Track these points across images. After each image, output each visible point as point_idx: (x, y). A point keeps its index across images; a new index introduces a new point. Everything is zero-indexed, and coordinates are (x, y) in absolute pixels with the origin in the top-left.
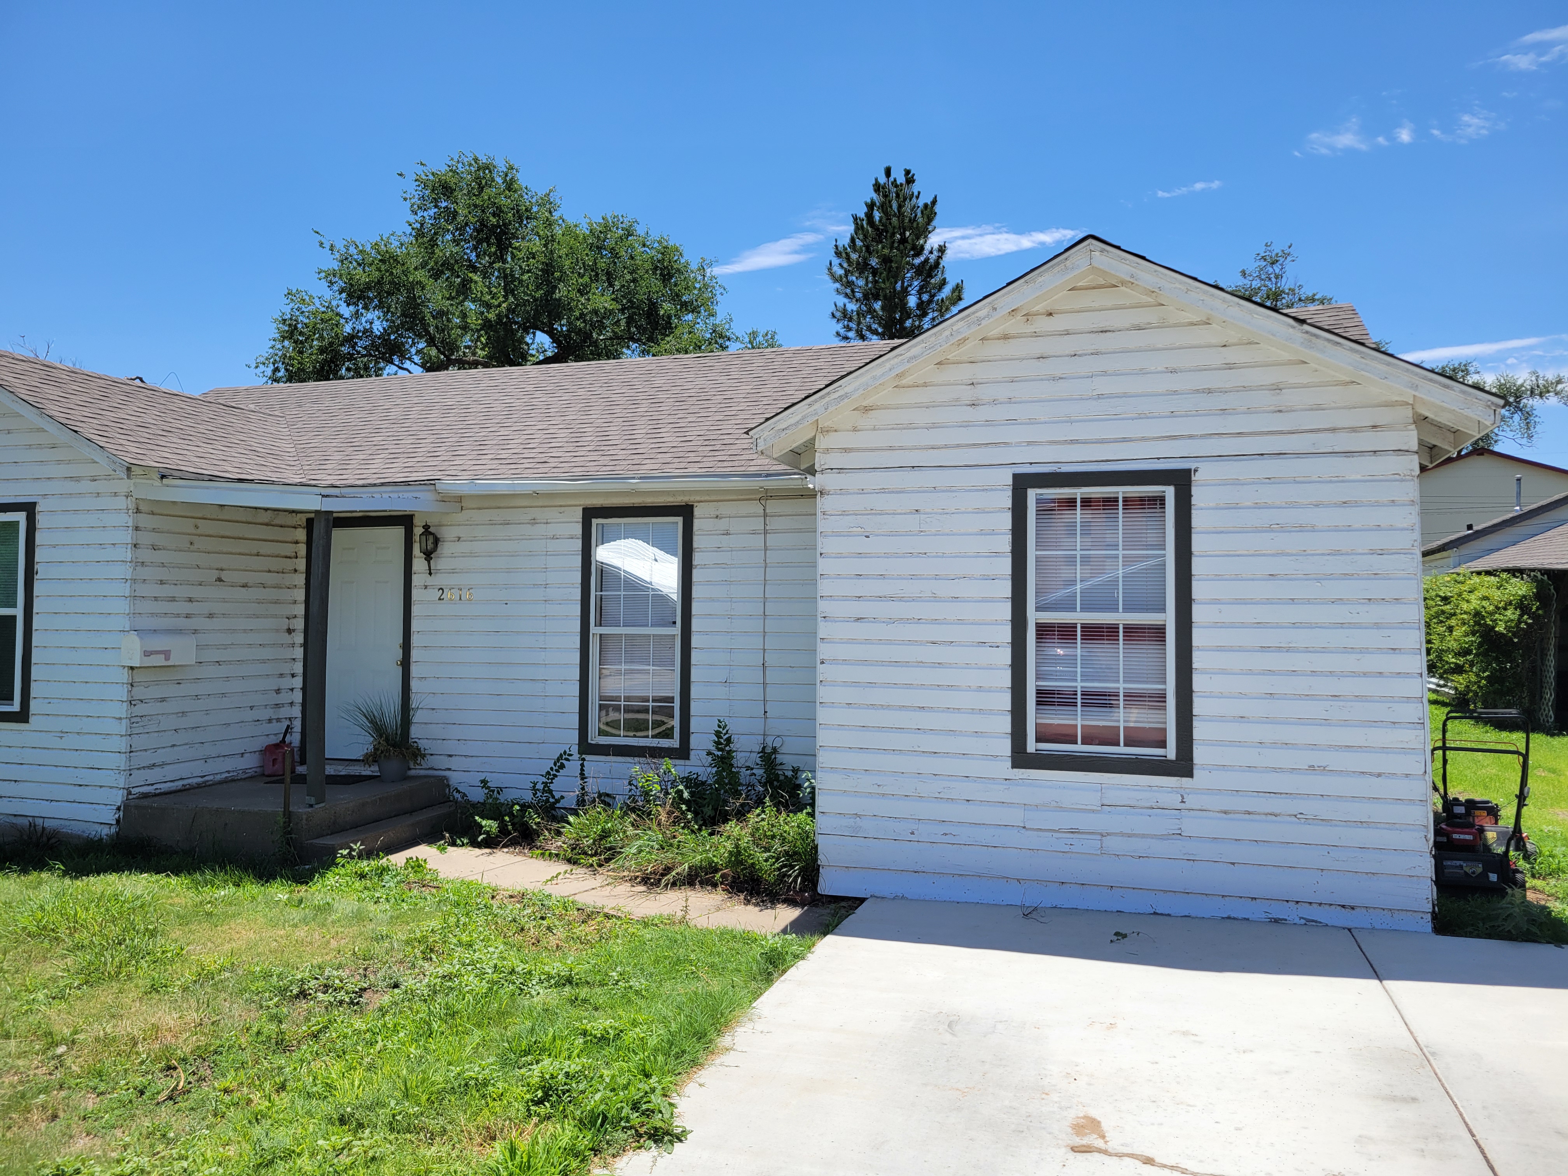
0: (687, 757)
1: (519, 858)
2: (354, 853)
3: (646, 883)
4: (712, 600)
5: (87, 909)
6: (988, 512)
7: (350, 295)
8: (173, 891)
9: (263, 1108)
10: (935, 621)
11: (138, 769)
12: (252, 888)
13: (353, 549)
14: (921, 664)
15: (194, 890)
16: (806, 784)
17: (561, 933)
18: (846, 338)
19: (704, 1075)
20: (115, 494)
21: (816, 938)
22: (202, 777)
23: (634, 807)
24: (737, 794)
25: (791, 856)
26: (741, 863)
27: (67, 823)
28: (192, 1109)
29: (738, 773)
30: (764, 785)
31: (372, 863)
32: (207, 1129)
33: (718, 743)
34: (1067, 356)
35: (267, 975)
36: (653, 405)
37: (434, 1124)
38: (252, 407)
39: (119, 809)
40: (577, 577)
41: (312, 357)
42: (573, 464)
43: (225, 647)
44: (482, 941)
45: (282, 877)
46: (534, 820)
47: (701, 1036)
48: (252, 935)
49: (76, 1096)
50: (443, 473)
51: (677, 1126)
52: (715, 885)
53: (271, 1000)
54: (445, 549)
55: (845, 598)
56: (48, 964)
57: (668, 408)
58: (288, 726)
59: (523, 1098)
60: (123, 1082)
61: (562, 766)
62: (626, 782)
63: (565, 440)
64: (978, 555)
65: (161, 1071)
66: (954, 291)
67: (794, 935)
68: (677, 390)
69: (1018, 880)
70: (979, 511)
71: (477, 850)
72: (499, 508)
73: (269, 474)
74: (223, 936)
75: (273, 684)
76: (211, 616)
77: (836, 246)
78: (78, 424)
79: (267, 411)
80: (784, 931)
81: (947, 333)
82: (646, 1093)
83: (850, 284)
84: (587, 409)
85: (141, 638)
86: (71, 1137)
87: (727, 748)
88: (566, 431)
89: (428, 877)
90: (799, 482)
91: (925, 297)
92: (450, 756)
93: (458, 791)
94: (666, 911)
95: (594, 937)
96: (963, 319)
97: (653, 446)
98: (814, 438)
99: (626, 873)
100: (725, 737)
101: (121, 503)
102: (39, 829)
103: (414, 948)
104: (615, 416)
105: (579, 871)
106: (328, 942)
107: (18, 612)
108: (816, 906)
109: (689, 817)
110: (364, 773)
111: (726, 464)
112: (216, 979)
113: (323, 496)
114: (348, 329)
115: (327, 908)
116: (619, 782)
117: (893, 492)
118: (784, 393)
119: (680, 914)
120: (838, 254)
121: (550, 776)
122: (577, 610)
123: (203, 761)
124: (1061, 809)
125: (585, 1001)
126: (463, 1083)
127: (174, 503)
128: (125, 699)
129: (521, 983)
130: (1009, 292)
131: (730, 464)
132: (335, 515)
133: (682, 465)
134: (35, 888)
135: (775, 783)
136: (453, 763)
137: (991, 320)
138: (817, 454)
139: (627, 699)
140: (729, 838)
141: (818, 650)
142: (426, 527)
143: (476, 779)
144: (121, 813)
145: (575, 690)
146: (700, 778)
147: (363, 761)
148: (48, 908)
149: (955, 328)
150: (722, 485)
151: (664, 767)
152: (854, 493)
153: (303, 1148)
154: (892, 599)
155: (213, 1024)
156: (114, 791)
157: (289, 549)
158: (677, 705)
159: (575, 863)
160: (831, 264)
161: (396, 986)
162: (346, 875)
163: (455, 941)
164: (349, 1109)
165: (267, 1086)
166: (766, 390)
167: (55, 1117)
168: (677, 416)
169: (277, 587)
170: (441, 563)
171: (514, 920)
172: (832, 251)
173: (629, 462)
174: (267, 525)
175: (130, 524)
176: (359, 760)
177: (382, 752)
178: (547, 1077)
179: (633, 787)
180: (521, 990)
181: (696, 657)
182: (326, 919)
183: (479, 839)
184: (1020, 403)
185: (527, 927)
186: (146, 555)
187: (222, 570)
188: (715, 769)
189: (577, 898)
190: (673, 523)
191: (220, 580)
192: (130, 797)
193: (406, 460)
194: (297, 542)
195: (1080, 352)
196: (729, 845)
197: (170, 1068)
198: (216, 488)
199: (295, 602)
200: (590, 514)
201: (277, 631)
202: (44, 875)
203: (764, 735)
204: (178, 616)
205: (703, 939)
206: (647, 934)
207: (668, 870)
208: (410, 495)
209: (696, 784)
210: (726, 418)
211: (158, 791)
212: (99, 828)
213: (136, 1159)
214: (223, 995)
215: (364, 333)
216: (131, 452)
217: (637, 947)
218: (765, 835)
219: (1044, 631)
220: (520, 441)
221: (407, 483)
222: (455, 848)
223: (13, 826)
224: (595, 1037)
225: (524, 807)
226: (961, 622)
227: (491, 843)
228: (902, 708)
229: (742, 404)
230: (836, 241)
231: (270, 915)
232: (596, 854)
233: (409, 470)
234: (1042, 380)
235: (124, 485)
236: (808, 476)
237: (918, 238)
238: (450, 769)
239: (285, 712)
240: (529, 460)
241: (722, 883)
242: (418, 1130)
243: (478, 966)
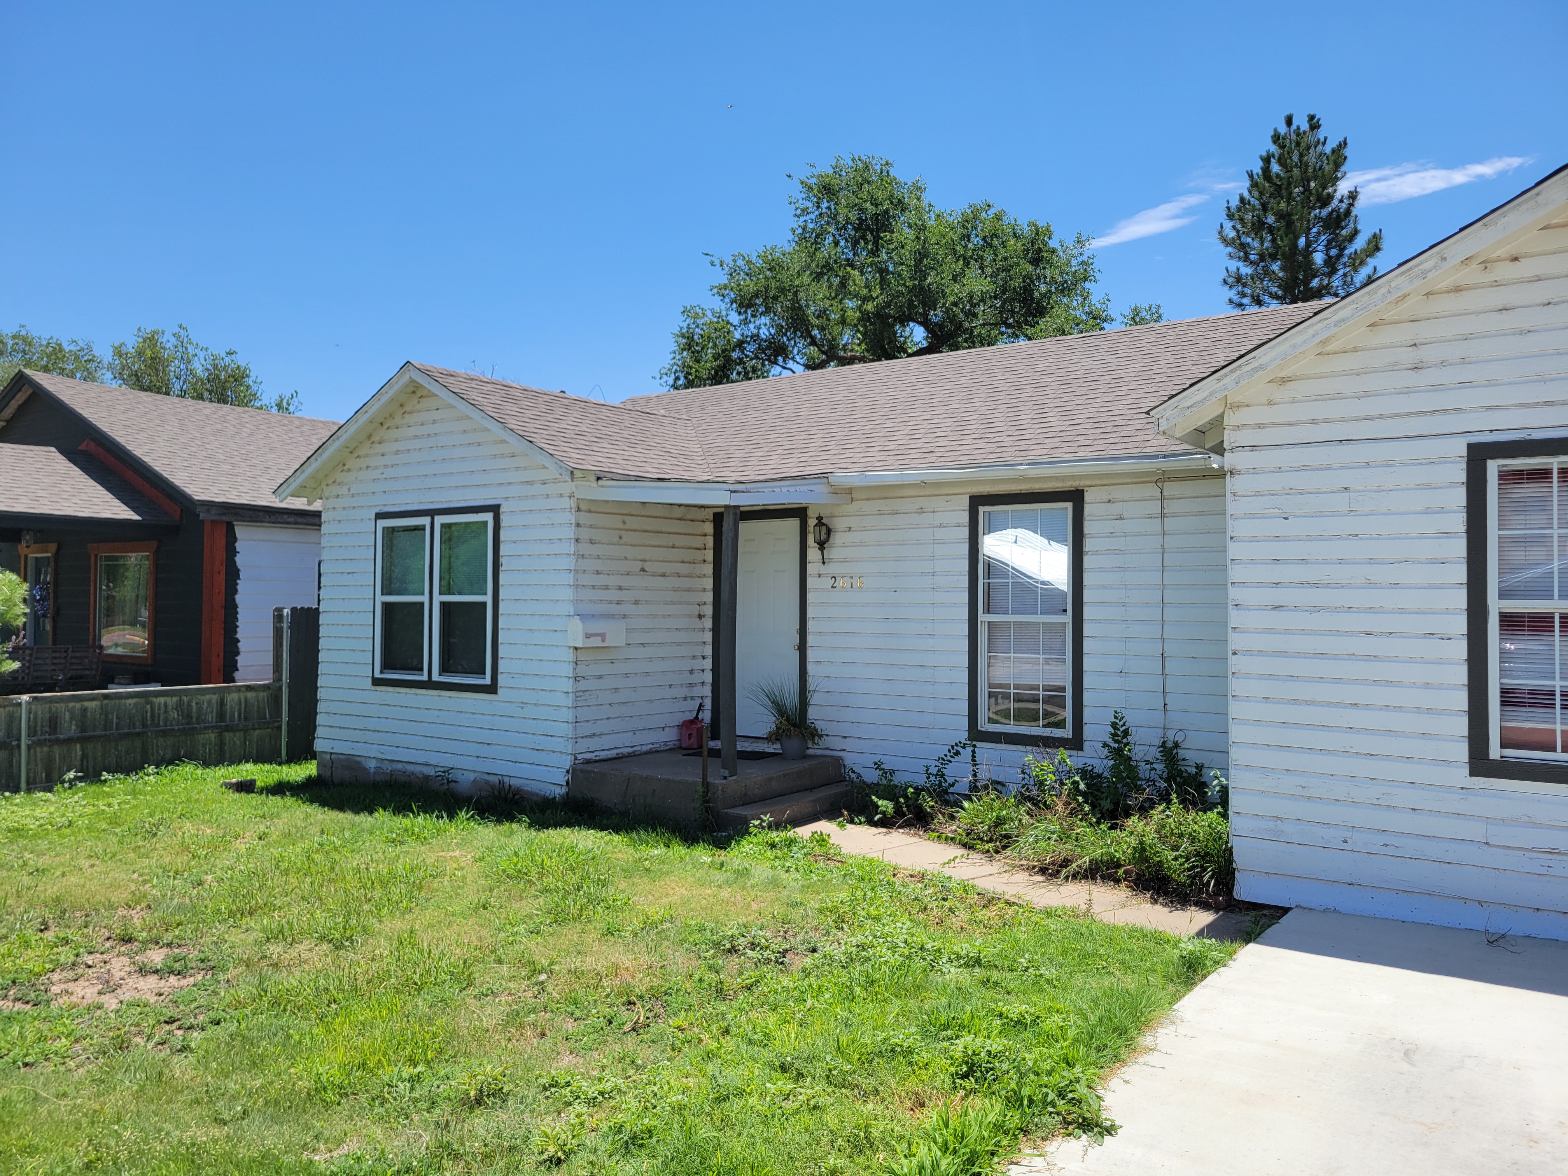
0: (1081, 749)
1: (915, 839)
2: (764, 824)
3: (1043, 874)
4: (1105, 587)
5: (551, 858)
6: (1435, 488)
7: (741, 305)
8: (615, 847)
9: (713, 1048)
10: (1370, 610)
11: (582, 737)
12: (679, 850)
13: (754, 540)
14: (1353, 657)
15: (632, 847)
16: (1215, 782)
17: (963, 915)
18: (1240, 305)
19: (1129, 1071)
20: (561, 495)
21: (1238, 945)
22: (632, 747)
23: (1029, 796)
24: (1139, 789)
25: (1203, 857)
26: (1146, 860)
27: (528, 782)
28: (653, 1041)
29: (1136, 767)
30: (1167, 780)
31: (781, 834)
32: (668, 1061)
33: (1114, 735)
34: (1539, 305)
35: (702, 930)
36: (1037, 390)
37: (868, 1083)
38: (662, 412)
39: (568, 772)
40: (965, 565)
41: (709, 362)
42: (959, 453)
43: (648, 630)
44: (890, 916)
45: (704, 841)
46: (928, 804)
47: (1121, 1032)
48: (683, 891)
49: (559, 1019)
50: (835, 466)
51: (1106, 1119)
52: (1117, 881)
53: (707, 951)
54: (837, 539)
55: (1260, 585)
56: (524, 902)
57: (1053, 392)
58: (701, 705)
59: (947, 1070)
60: (594, 1011)
61: (958, 753)
62: (1019, 771)
63: (949, 429)
64: (1423, 536)
65: (623, 1005)
66: (1369, 242)
67: (1213, 940)
68: (1062, 372)
69: (1479, 902)
70: (1423, 487)
71: (874, 828)
72: (887, 498)
73: (683, 473)
74: (661, 890)
75: (688, 665)
76: (636, 602)
77: (1228, 208)
78: (532, 435)
79: (676, 415)
80: (1200, 934)
81: (1384, 290)
82: (1071, 1082)
83: (1243, 246)
84: (970, 397)
85: (583, 622)
86: (558, 1054)
87: (1125, 741)
88: (950, 420)
89: (832, 851)
90: (1202, 462)
91: (1334, 252)
92: (845, 737)
93: (853, 772)
94: (1069, 903)
95: (996, 922)
96: (1403, 273)
97: (1040, 431)
98: (1222, 415)
99: (1024, 862)
100: (1122, 729)
101: (567, 503)
102: (507, 786)
103: (826, 916)
104: (999, 402)
105: (974, 855)
106: (749, 905)
107: (488, 599)
108: (1232, 911)
109: (1086, 809)
110: (767, 750)
111: (1119, 446)
112: (660, 928)
113: (732, 492)
114: (737, 335)
115: (743, 873)
116: (1012, 771)
117: (1317, 469)
118: (1179, 369)
119: (1084, 907)
120: (1230, 216)
121: (944, 761)
122: (965, 597)
123: (632, 733)
124: (1535, 825)
125: (996, 984)
126: (889, 1048)
127: (606, 501)
128: (571, 676)
129: (932, 960)
130: (1462, 239)
131: (1124, 446)
132: (742, 509)
133: (1072, 449)
134: (509, 837)
135: (1178, 779)
136: (847, 744)
137: (1439, 271)
138: (1226, 432)
139: (1017, 687)
140: (1132, 833)
141: (1230, 640)
142: (820, 518)
143: (870, 761)
144: (570, 776)
145: (965, 677)
146: (1096, 770)
147: (767, 738)
148: (521, 854)
149: (1393, 284)
150: (1115, 468)
151: (1059, 757)
152: (1270, 472)
153: (752, 1089)
154: (1316, 585)
155: (661, 968)
156: (564, 756)
157: (698, 542)
158: (1069, 694)
159: (970, 848)
160: (1222, 227)
161: (814, 950)
162: (758, 844)
163: (863, 913)
164: (789, 1059)
165: (714, 1028)
166: (1159, 367)
167: (543, 1035)
168: (1063, 400)
169: (689, 576)
170: (832, 553)
171: (917, 899)
172: (1223, 214)
173: (1015, 448)
174: (680, 519)
175: (573, 521)
176: (763, 738)
177: (784, 731)
178: (970, 1052)
179: (1026, 776)
180: (933, 967)
181: (1088, 646)
182: (745, 884)
183: (876, 818)
184: (1477, 362)
185: (930, 906)
186: (586, 548)
187: (645, 561)
188: (1112, 762)
189: (976, 882)
190: (1062, 509)
191: (643, 570)
192: (577, 762)
193: (800, 455)
194: (705, 535)
195: (1556, 300)
196: (1133, 841)
197: (630, 1003)
198: (641, 487)
199: (704, 590)
200: (976, 502)
201: (690, 616)
202: (515, 826)
203: (1164, 728)
204: (611, 602)
205: (1110, 934)
206: (1052, 924)
207: (1066, 863)
208: (806, 488)
209: (1091, 776)
210: (1119, 398)
211: (598, 758)
212: (553, 787)
213: (612, 1079)
214: (666, 943)
215: (752, 337)
216: (573, 457)
217: (1043, 938)
218: (1172, 834)
219: (1510, 622)
220: (905, 432)
221: (803, 477)
222: (853, 826)
223: (487, 782)
224: (1011, 1020)
225: (918, 790)
226: (1402, 611)
227: (886, 823)
228: (1330, 704)
229: (1133, 383)
230: (1228, 202)
231: (698, 875)
232: (991, 840)
233: (803, 464)
234: (1505, 335)
235: (568, 487)
236: (1211, 455)
237: (1324, 188)
238: (844, 750)
239: (698, 691)
240: (915, 451)
241: (1125, 880)
242: (854, 1087)
243: (889, 939)
